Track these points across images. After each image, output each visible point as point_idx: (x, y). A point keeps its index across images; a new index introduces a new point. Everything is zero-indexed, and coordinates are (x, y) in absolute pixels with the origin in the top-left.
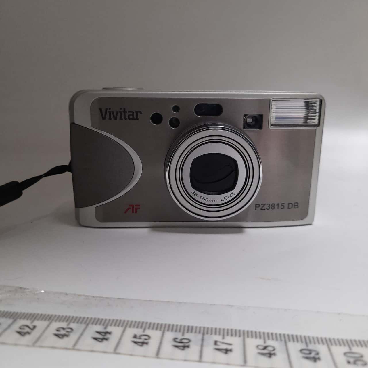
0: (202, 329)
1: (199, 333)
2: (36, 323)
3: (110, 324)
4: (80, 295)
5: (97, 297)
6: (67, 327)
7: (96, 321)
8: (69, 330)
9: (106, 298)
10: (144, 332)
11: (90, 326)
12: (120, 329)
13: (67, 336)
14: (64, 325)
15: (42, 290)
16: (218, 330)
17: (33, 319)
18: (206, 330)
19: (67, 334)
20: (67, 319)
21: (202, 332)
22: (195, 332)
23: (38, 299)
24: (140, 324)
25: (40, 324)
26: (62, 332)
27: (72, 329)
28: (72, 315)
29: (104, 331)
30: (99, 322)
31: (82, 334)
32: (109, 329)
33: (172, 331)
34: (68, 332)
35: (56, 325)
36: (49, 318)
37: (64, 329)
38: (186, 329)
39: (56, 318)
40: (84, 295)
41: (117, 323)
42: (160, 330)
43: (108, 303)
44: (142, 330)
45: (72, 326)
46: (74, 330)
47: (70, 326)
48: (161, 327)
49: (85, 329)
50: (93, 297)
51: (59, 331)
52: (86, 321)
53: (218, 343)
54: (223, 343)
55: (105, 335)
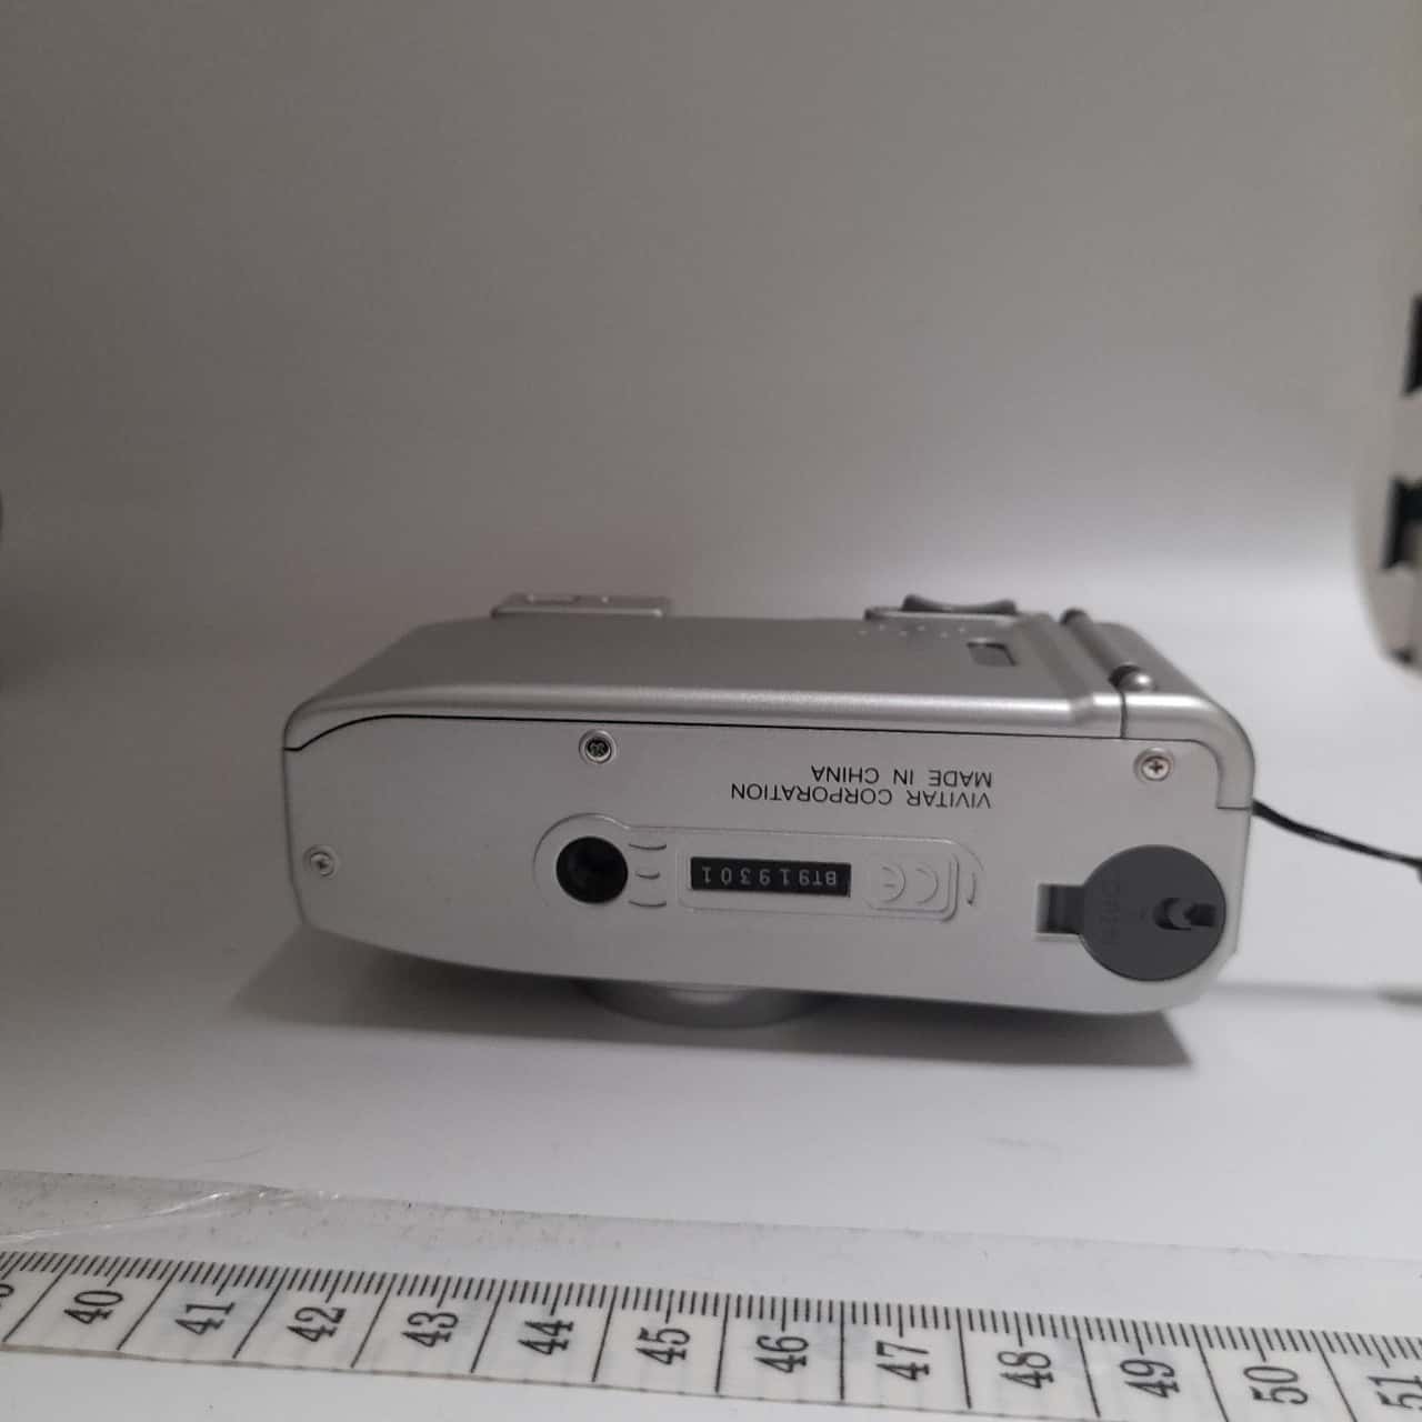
0: (837, 1309)
1: (830, 1319)
3: (563, 1297)
4: (449, 1209)
6: (439, 1311)
7: (521, 1290)
8: (448, 1321)
9: (533, 1215)
10: (667, 1320)
11: (505, 1305)
12: (597, 1314)
13: (447, 1338)
14: (421, 1304)
16: (883, 1312)
18: (848, 1311)
19: (444, 1331)
21: (837, 1316)
22: (819, 1319)
24: (653, 1298)
25: (352, 1304)
26: (429, 1327)
27: (453, 1316)
29: (553, 1320)
30: (530, 1294)
31: (487, 1333)
32: (565, 1314)
33: (750, 1316)
34: (443, 1326)
36: (378, 1284)
37: (431, 1318)
38: (790, 1308)
39: (398, 1285)
40: (462, 1209)
41: (585, 1296)
42: (715, 1314)
43: (543, 1232)
44: (663, 1314)
45: (450, 1306)
46: (460, 1319)
47: (444, 1309)
48: (716, 1304)
49: (493, 1315)
50: (493, 1212)
51: (418, 1324)
52: (491, 1291)
53: (887, 1350)
54: (901, 1348)
55: (556, 1334)
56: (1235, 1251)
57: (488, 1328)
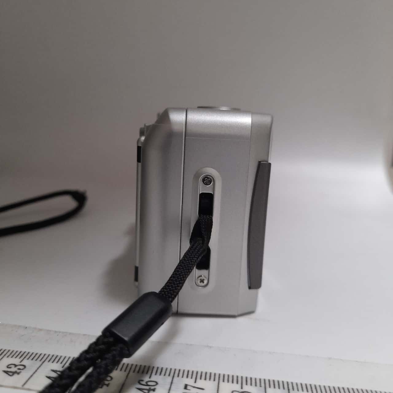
0: (173, 371)
1: (169, 375)
5: (60, 332)
6: (20, 364)
7: (54, 358)
8: (21, 367)
9: (70, 334)
11: (46, 363)
13: (18, 373)
14: (17, 361)
16: (190, 373)
18: (177, 372)
19: (18, 371)
20: (22, 355)
21: (172, 374)
22: (165, 375)
26: (13, 369)
27: (24, 366)
28: (27, 351)
30: (57, 360)
33: (138, 372)
34: (19, 369)
35: (7, 361)
37: (16, 366)
38: (155, 369)
39: (9, 353)
42: (125, 371)
43: (71, 339)
45: (25, 362)
46: (27, 367)
49: (40, 367)
50: (56, 332)
51: (10, 368)
52: (42, 358)
53: (188, 387)
54: (194, 387)
57: (36, 371)
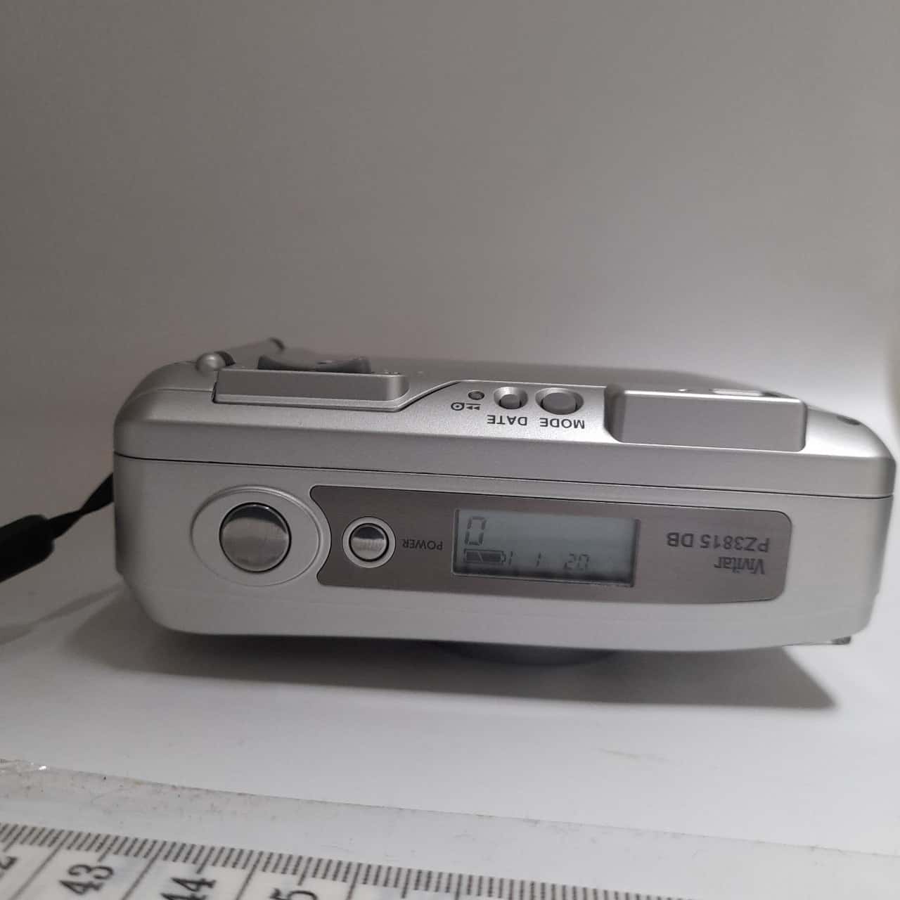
0: (455, 881)
1: (448, 889)
2: (16, 851)
3: (212, 859)
4: (138, 783)
5: (183, 788)
6: (99, 864)
7: (176, 850)
8: (103, 873)
10: (300, 883)
11: (159, 862)
12: (239, 875)
13: (97, 888)
14: (90, 858)
15: (40, 766)
17: (10, 839)
18: (465, 883)
19: (97, 882)
20: (101, 843)
21: (454, 887)
22: (437, 889)
23: (29, 788)
24: (293, 863)
25: (28, 855)
26: (85, 878)
27: (110, 870)
28: (113, 833)
29: (197, 878)
30: (184, 854)
31: (136, 883)
32: (209, 873)
33: (376, 882)
34: (98, 877)
35: (69, 858)
36: (52, 839)
37: (89, 869)
38: (413, 877)
39: (71, 839)
40: (149, 783)
41: (232, 858)
42: (344, 880)
43: (212, 805)
44: (297, 878)
45: (111, 861)
46: (115, 872)
47: (106, 863)
48: (347, 872)
49: (145, 871)
50: (174, 787)
51: (77, 874)
52: (150, 850)
55: (197, 890)
56: (813, 848)
57: (138, 881)
